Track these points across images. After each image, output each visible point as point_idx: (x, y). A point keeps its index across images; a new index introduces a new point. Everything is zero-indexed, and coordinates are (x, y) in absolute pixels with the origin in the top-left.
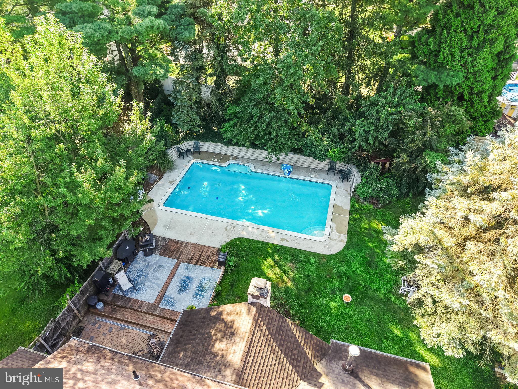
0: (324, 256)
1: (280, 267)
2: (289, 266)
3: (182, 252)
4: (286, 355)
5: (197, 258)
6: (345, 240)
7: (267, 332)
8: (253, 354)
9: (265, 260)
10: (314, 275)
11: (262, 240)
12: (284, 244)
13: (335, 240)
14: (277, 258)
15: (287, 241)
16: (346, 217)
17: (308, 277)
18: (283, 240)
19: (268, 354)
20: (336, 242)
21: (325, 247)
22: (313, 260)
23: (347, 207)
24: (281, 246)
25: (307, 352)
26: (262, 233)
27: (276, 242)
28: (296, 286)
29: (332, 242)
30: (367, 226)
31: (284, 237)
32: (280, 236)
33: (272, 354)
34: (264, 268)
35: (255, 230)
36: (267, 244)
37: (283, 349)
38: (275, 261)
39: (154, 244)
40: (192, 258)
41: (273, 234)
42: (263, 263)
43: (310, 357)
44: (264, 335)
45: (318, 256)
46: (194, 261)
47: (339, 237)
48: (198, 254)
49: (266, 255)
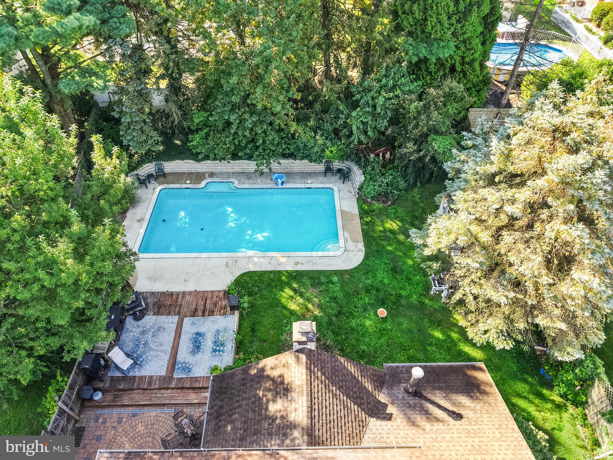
0: (346, 271)
1: (301, 295)
2: (310, 292)
3: (181, 306)
4: (348, 396)
5: (202, 307)
6: (363, 249)
7: (323, 377)
8: (316, 407)
9: (283, 291)
10: (340, 295)
11: (274, 269)
12: (300, 268)
13: (353, 251)
14: (295, 285)
15: (302, 264)
16: (357, 222)
17: (334, 299)
18: (297, 264)
19: (331, 401)
20: (354, 253)
21: (344, 261)
22: (335, 279)
23: (355, 211)
24: (296, 271)
25: (366, 385)
26: (271, 262)
27: (289, 268)
28: (324, 312)
29: (350, 254)
30: (381, 228)
31: (298, 260)
32: (293, 260)
33: (335, 399)
34: (283, 301)
35: (262, 260)
36: (280, 272)
37: (344, 391)
38: (295, 290)
39: (143, 303)
40: (196, 310)
41: (283, 260)
42: (281, 296)
43: (370, 390)
44: (321, 381)
45: (340, 273)
46: (200, 313)
47: (356, 247)
48: (201, 303)
49: (281, 285)
